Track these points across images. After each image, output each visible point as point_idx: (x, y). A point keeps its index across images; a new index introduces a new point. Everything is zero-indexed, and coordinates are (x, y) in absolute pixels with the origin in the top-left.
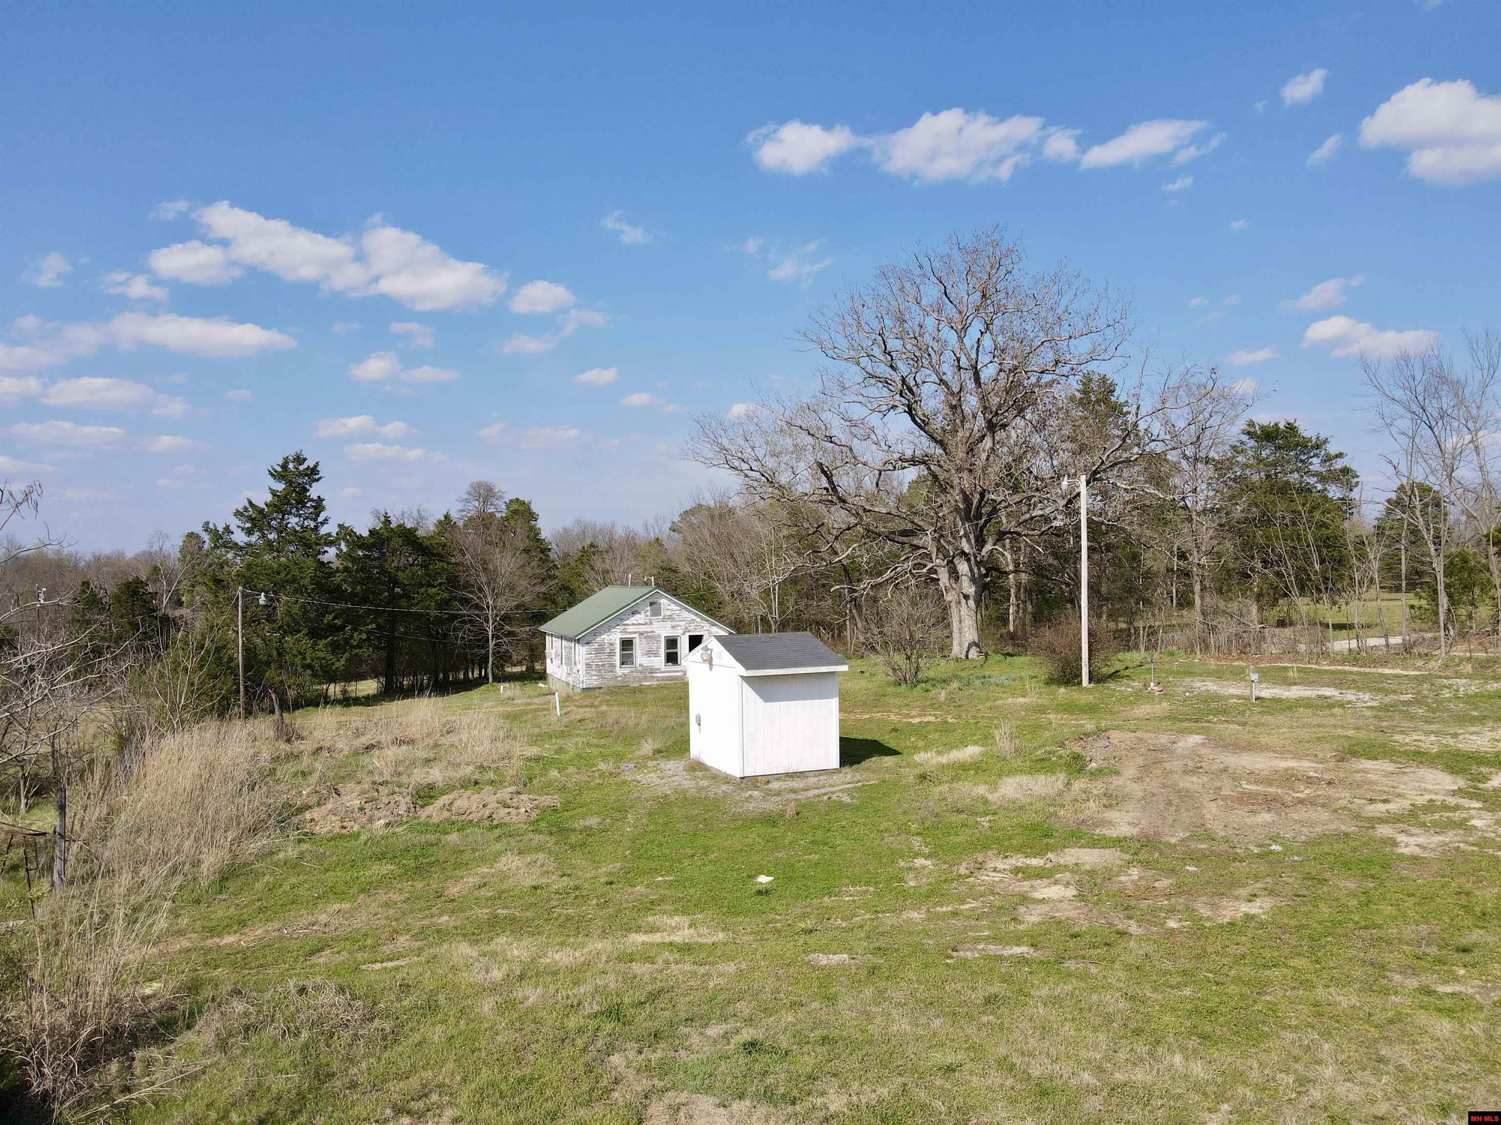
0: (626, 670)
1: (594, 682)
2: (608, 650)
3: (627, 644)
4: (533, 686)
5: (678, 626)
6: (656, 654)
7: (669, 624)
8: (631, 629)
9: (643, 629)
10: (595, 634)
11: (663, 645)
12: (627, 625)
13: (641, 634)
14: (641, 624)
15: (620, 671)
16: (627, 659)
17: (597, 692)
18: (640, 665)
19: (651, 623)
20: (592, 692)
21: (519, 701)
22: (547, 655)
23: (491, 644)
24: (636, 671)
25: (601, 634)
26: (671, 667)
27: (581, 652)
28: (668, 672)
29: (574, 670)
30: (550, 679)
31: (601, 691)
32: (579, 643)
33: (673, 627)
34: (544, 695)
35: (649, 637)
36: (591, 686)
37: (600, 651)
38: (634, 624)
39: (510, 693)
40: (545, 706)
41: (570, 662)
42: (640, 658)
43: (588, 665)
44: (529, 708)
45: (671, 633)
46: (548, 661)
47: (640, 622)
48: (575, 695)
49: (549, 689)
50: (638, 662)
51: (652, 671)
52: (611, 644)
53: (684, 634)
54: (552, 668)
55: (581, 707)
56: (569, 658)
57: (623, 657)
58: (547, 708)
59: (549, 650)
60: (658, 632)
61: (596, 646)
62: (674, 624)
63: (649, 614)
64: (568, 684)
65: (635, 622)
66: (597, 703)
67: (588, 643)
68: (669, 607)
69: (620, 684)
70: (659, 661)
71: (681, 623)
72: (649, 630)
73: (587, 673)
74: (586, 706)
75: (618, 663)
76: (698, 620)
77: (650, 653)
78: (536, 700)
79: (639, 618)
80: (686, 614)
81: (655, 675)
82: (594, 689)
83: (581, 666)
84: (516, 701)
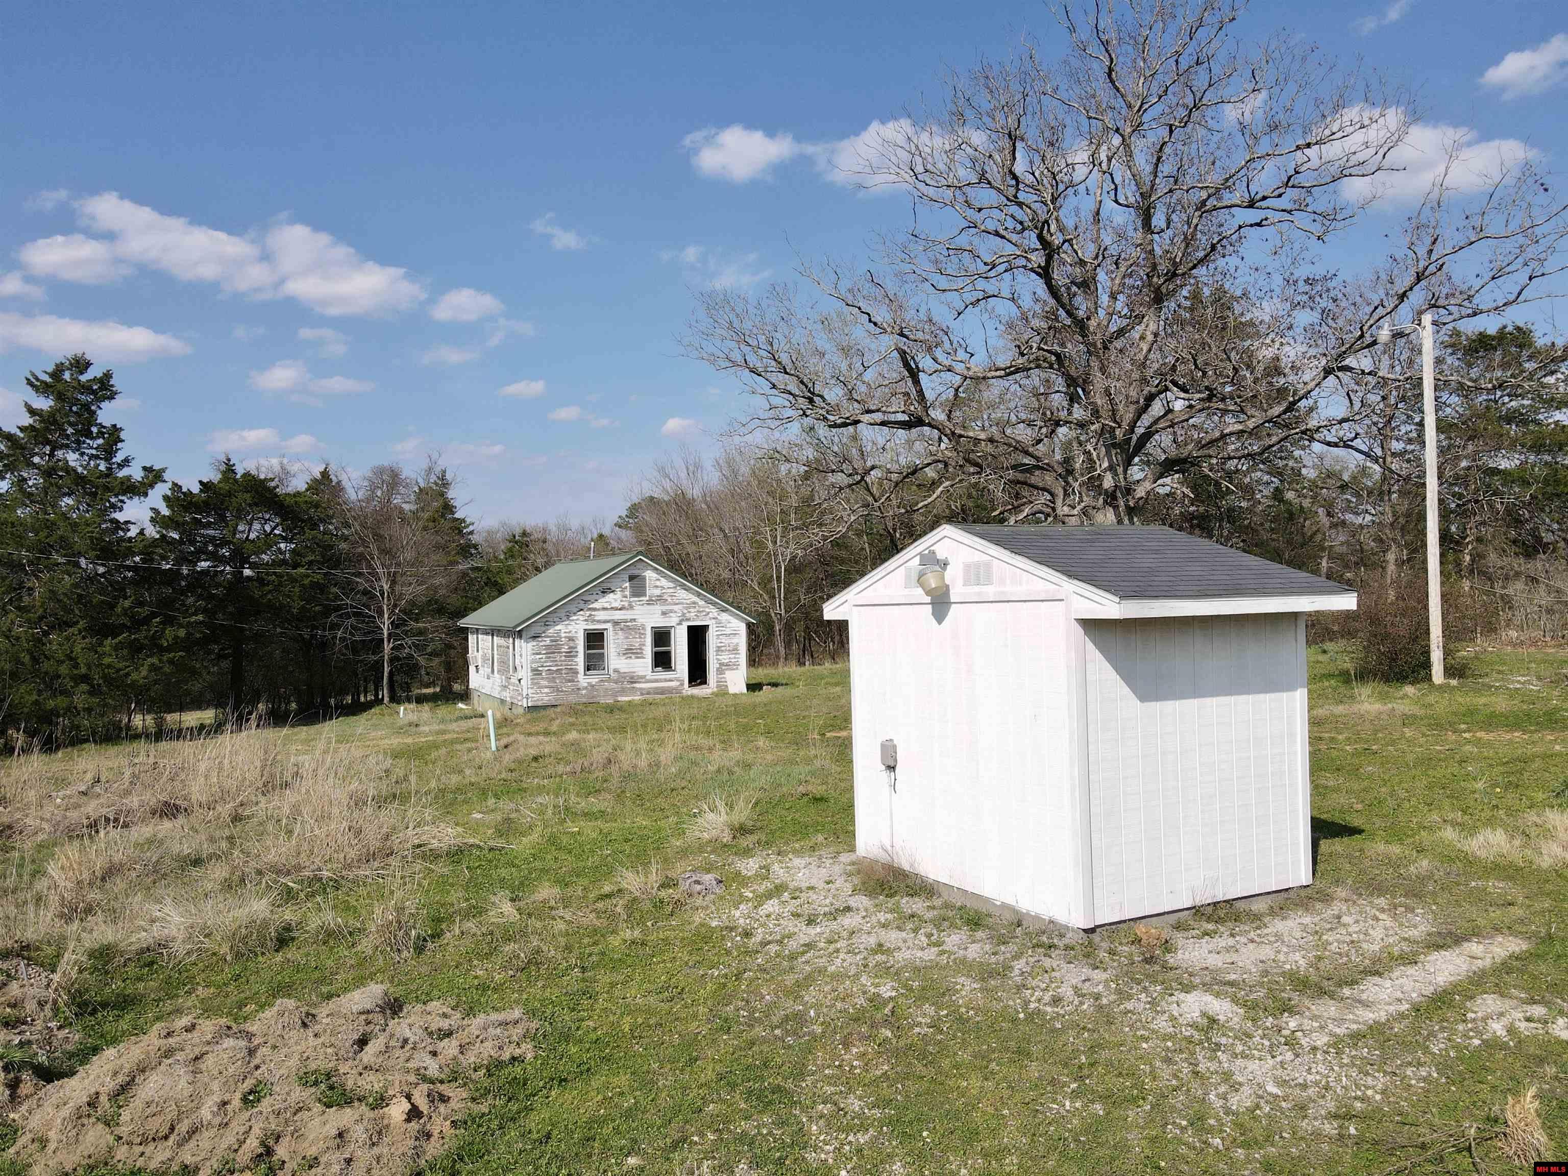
0: (594, 679)
1: (544, 696)
2: (565, 649)
3: (595, 639)
4: (450, 708)
5: (671, 611)
6: (639, 654)
7: (658, 608)
8: (601, 615)
9: (618, 615)
10: (547, 623)
11: (649, 640)
12: (595, 609)
13: (616, 623)
14: (617, 609)
15: (583, 680)
16: (594, 662)
17: (551, 712)
18: (616, 671)
19: (631, 607)
20: (543, 713)
21: (426, 729)
22: (471, 661)
23: (387, 647)
24: (609, 680)
25: (555, 623)
26: (662, 674)
27: (525, 651)
28: (656, 681)
29: (514, 680)
30: (474, 696)
31: (559, 709)
32: (521, 637)
33: (664, 613)
34: (466, 718)
35: (627, 627)
36: (540, 703)
37: (553, 649)
38: (604, 609)
39: (413, 717)
40: (469, 735)
41: (507, 668)
42: (615, 660)
43: (536, 672)
44: (441, 738)
45: (661, 622)
46: (472, 669)
47: (615, 605)
48: (517, 717)
49: (474, 710)
50: (612, 667)
51: (633, 680)
52: (571, 639)
53: (680, 624)
54: (476, 680)
55: (530, 734)
56: (504, 663)
57: (588, 658)
58: (473, 738)
59: (472, 653)
60: (641, 621)
61: (548, 641)
62: (665, 608)
63: (627, 593)
64: (503, 701)
65: (607, 605)
66: (554, 728)
67: (535, 637)
68: (658, 583)
69: (584, 700)
70: (644, 665)
71: (676, 608)
72: (629, 617)
73: (533, 684)
74: (538, 734)
75: (581, 667)
76: (702, 603)
77: (631, 652)
78: (454, 726)
79: (613, 599)
80: (682, 594)
81: (637, 685)
82: (545, 707)
83: (524, 674)
84: (422, 728)
